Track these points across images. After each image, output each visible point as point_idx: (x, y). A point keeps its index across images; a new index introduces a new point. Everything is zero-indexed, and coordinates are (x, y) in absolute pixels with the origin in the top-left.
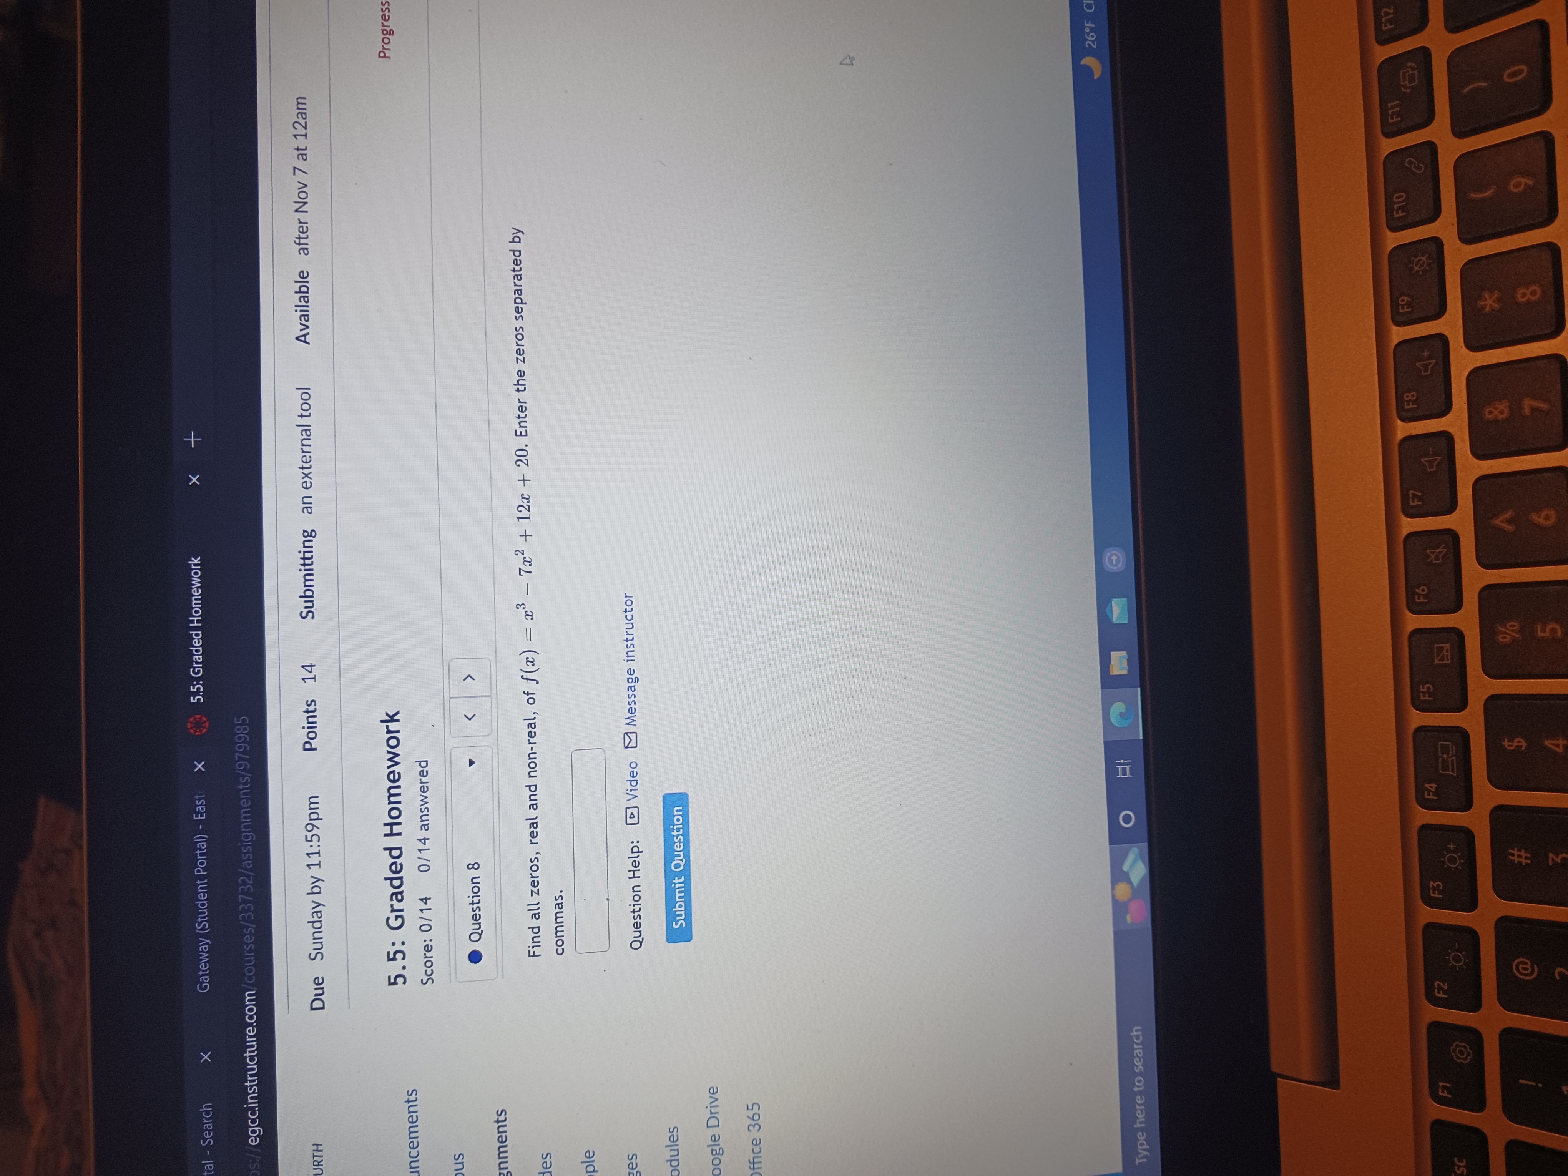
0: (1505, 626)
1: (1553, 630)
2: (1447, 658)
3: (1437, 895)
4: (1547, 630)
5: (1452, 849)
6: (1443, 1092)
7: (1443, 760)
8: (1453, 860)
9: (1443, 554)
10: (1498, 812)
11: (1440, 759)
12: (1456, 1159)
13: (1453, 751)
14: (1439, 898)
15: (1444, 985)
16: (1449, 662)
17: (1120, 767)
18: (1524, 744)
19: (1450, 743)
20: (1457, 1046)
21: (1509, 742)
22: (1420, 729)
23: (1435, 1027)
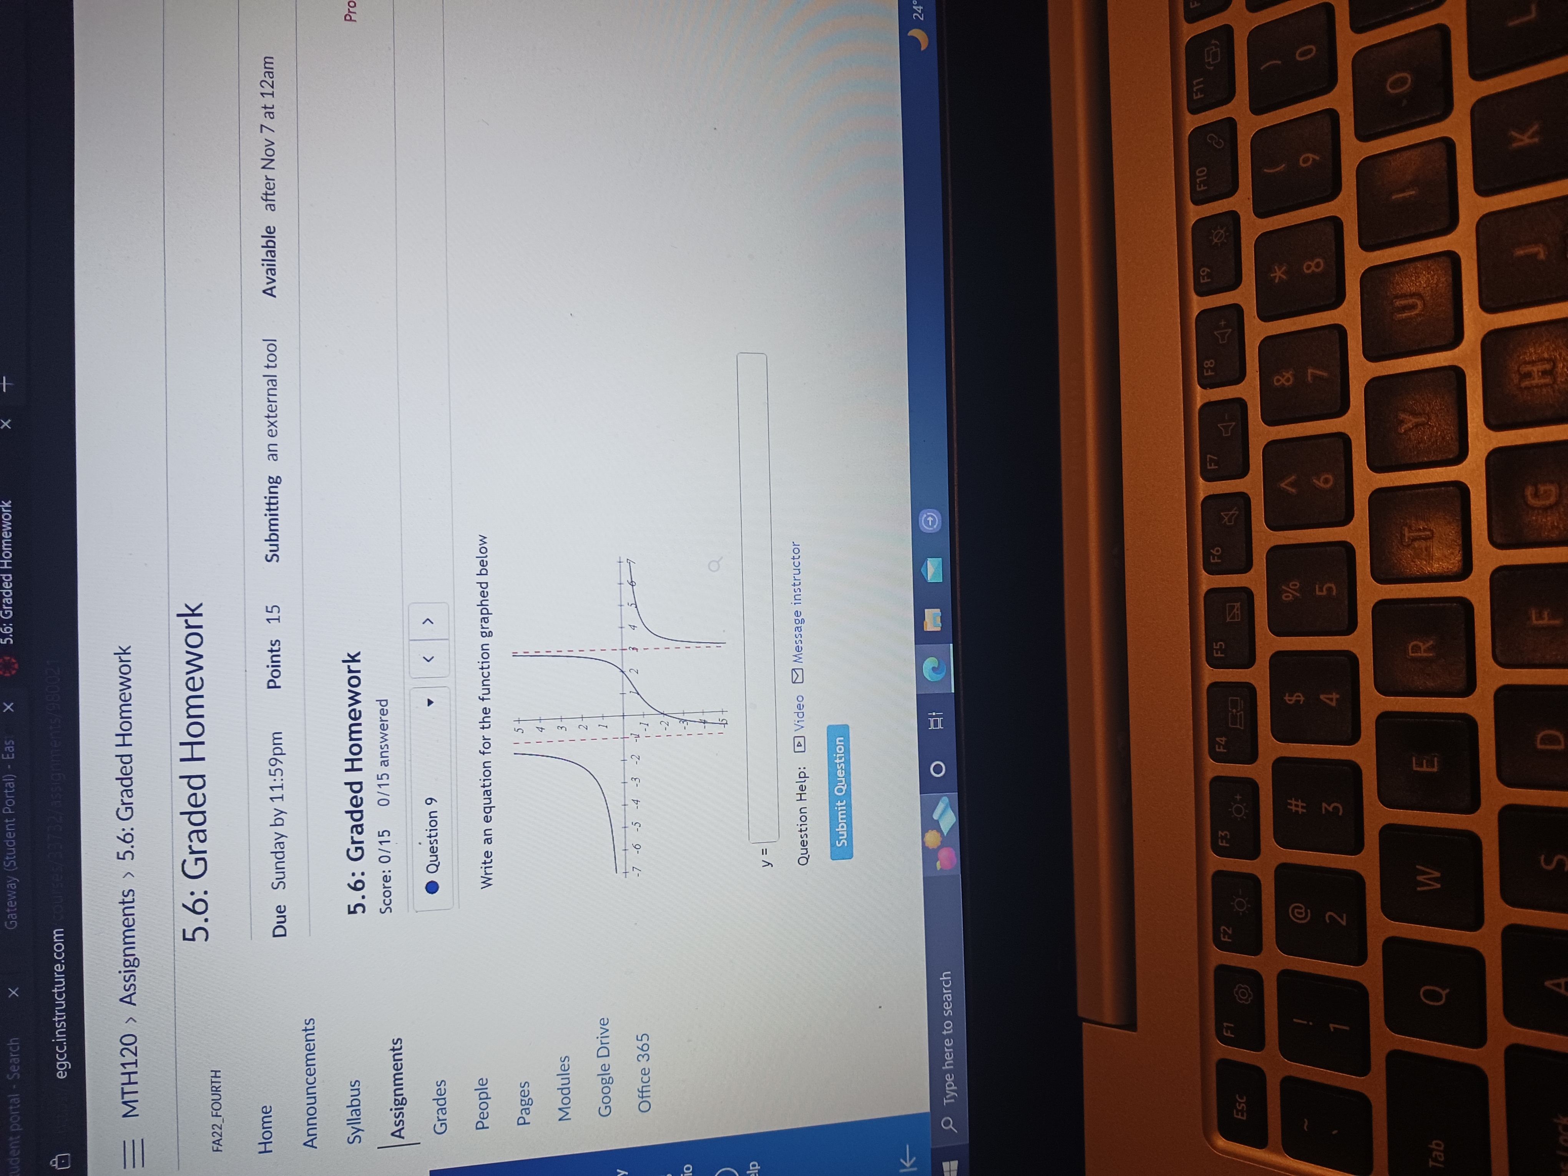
0: (1289, 585)
1: (1329, 589)
2: (1238, 617)
3: (1224, 844)
4: (1324, 590)
5: (1238, 800)
6: (1227, 1032)
7: (1233, 714)
8: (1239, 811)
9: (1235, 515)
10: (1281, 765)
11: (1230, 714)
12: (1237, 1096)
13: (1241, 706)
14: (1226, 847)
15: (1229, 929)
16: (1239, 620)
17: (932, 720)
18: (1302, 699)
19: (1238, 698)
20: (1240, 988)
21: (1289, 696)
22: (1214, 685)
23: (1222, 970)
